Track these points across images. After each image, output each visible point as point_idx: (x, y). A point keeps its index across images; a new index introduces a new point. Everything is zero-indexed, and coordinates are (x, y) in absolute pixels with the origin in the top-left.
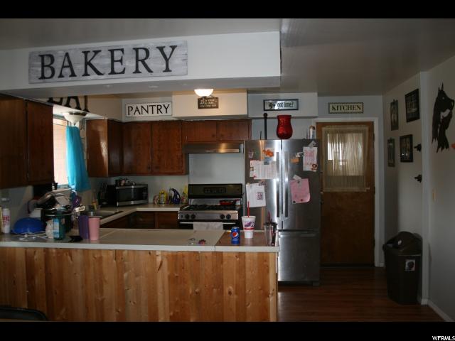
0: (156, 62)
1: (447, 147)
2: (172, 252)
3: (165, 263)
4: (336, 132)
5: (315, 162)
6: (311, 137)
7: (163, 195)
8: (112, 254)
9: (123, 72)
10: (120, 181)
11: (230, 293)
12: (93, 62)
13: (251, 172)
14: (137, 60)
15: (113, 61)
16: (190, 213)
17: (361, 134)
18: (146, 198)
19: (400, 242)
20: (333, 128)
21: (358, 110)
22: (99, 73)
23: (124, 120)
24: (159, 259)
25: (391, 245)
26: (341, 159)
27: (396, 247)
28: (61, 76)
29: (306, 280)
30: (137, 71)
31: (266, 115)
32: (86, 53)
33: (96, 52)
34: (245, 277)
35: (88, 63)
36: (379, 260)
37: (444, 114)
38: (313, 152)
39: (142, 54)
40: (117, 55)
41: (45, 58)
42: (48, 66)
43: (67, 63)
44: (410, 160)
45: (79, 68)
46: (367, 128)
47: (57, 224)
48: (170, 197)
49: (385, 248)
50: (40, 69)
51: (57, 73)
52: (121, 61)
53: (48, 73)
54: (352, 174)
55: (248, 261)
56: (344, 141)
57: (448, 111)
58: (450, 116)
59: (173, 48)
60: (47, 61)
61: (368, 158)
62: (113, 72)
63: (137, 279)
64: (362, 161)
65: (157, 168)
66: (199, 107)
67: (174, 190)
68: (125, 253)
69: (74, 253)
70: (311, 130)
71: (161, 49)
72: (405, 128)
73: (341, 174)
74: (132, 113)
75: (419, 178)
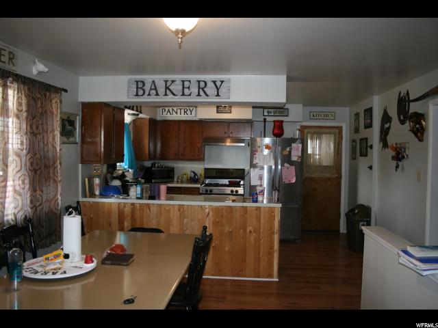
0: (211, 90)
1: (388, 147)
2: (216, 207)
3: (211, 213)
4: (315, 133)
5: (300, 154)
6: (297, 137)
7: (185, 176)
8: (176, 207)
9: (190, 95)
10: (155, 164)
11: (251, 232)
12: (171, 88)
13: (254, 160)
14: (199, 88)
15: (183, 88)
16: (209, 188)
17: (333, 136)
18: (173, 178)
19: (356, 211)
20: (312, 130)
21: (332, 118)
22: (174, 95)
23: (159, 118)
24: (207, 211)
25: (350, 214)
26: (317, 153)
27: (354, 214)
28: (149, 95)
29: (291, 237)
30: (199, 95)
31: (265, 120)
32: (166, 82)
33: (173, 81)
34: (260, 222)
35: (167, 88)
36: (343, 229)
37: (387, 126)
38: (299, 147)
39: (202, 84)
40: (187, 84)
41: (139, 83)
42: (141, 88)
43: (153, 87)
44: (366, 155)
45: (161, 90)
46: (337, 131)
47: (139, 189)
48: (191, 177)
49: (347, 215)
50: (135, 90)
51: (147, 93)
52: (189, 88)
53: (141, 92)
54: (325, 164)
55: (262, 212)
56: (320, 139)
57: (388, 124)
58: (389, 128)
59: (222, 82)
60: (140, 85)
61: (338, 153)
62: (183, 95)
63: (192, 223)
64: (333, 155)
65: (182, 155)
66: (218, 112)
67: (193, 172)
68: (185, 207)
69: (151, 206)
70: (298, 132)
71: (214, 82)
72: (364, 133)
73: (317, 164)
74: (165, 114)
75: (371, 168)
